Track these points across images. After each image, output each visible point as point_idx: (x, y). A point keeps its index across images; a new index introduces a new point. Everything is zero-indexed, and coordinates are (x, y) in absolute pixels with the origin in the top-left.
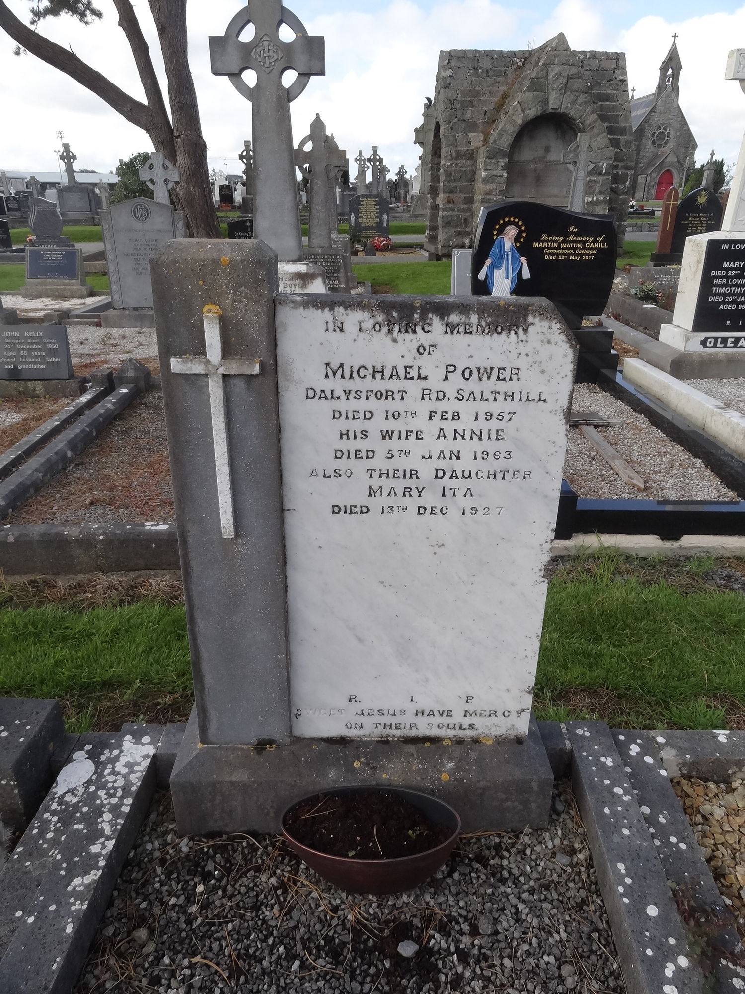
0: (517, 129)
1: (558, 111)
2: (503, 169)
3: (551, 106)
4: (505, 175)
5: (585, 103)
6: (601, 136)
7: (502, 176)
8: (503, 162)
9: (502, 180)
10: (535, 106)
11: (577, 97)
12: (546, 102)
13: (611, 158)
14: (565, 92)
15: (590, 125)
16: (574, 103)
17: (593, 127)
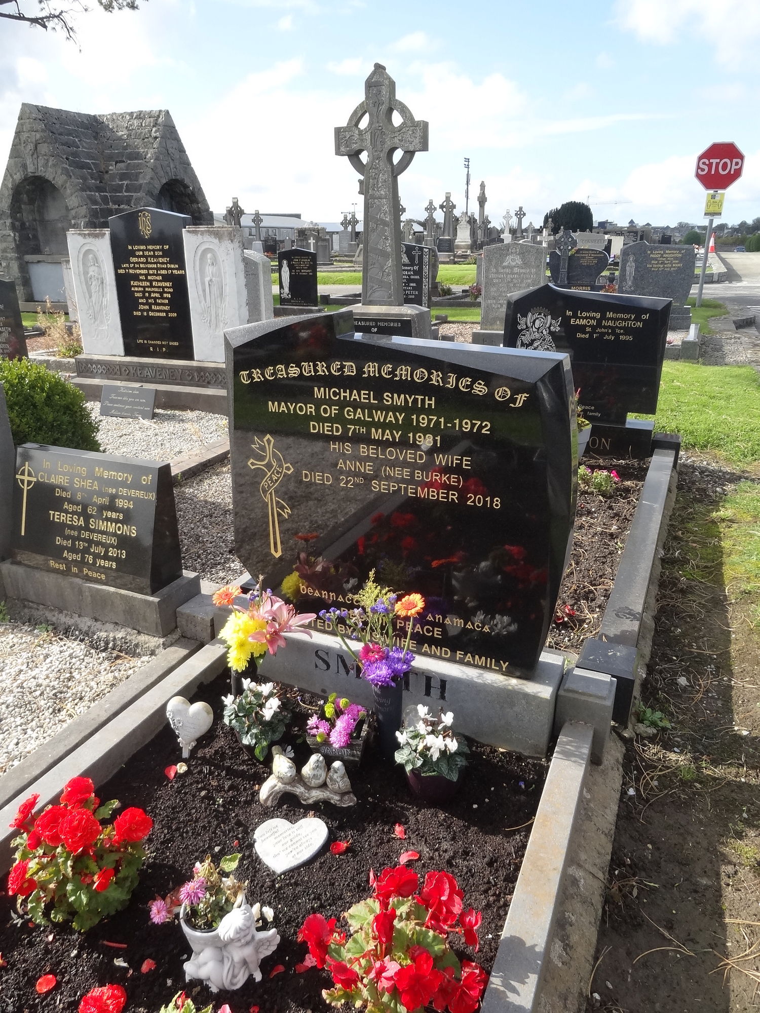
0: (11, 192)
1: (36, 174)
2: (10, 230)
3: (29, 170)
4: (13, 235)
5: (54, 165)
6: (74, 195)
7: (10, 235)
8: (9, 221)
9: (10, 239)
10: (19, 171)
11: (48, 161)
12: (24, 166)
13: (85, 217)
14: (38, 157)
15: (62, 186)
16: (46, 165)
17: (65, 188)
